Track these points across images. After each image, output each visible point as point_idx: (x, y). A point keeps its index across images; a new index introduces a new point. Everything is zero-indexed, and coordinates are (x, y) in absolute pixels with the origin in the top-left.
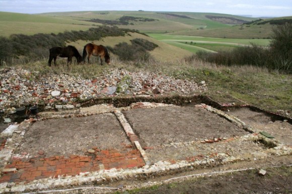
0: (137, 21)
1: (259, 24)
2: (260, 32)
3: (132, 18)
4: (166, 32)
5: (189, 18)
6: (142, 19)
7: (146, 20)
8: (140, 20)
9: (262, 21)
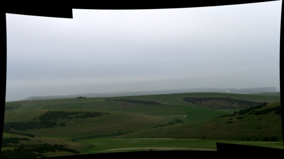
0: (71, 118)
1: (258, 113)
2: (259, 128)
3: (64, 115)
4: (120, 134)
5: (158, 104)
6: (80, 115)
7: (88, 115)
8: (77, 117)
9: (264, 108)
